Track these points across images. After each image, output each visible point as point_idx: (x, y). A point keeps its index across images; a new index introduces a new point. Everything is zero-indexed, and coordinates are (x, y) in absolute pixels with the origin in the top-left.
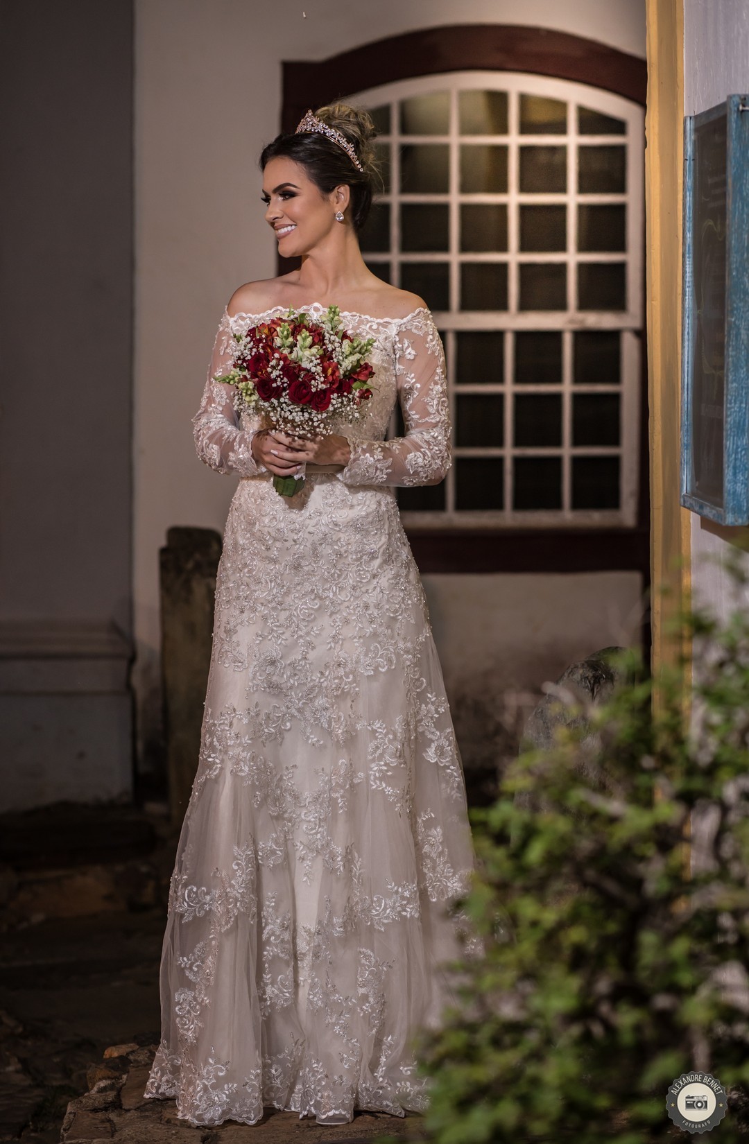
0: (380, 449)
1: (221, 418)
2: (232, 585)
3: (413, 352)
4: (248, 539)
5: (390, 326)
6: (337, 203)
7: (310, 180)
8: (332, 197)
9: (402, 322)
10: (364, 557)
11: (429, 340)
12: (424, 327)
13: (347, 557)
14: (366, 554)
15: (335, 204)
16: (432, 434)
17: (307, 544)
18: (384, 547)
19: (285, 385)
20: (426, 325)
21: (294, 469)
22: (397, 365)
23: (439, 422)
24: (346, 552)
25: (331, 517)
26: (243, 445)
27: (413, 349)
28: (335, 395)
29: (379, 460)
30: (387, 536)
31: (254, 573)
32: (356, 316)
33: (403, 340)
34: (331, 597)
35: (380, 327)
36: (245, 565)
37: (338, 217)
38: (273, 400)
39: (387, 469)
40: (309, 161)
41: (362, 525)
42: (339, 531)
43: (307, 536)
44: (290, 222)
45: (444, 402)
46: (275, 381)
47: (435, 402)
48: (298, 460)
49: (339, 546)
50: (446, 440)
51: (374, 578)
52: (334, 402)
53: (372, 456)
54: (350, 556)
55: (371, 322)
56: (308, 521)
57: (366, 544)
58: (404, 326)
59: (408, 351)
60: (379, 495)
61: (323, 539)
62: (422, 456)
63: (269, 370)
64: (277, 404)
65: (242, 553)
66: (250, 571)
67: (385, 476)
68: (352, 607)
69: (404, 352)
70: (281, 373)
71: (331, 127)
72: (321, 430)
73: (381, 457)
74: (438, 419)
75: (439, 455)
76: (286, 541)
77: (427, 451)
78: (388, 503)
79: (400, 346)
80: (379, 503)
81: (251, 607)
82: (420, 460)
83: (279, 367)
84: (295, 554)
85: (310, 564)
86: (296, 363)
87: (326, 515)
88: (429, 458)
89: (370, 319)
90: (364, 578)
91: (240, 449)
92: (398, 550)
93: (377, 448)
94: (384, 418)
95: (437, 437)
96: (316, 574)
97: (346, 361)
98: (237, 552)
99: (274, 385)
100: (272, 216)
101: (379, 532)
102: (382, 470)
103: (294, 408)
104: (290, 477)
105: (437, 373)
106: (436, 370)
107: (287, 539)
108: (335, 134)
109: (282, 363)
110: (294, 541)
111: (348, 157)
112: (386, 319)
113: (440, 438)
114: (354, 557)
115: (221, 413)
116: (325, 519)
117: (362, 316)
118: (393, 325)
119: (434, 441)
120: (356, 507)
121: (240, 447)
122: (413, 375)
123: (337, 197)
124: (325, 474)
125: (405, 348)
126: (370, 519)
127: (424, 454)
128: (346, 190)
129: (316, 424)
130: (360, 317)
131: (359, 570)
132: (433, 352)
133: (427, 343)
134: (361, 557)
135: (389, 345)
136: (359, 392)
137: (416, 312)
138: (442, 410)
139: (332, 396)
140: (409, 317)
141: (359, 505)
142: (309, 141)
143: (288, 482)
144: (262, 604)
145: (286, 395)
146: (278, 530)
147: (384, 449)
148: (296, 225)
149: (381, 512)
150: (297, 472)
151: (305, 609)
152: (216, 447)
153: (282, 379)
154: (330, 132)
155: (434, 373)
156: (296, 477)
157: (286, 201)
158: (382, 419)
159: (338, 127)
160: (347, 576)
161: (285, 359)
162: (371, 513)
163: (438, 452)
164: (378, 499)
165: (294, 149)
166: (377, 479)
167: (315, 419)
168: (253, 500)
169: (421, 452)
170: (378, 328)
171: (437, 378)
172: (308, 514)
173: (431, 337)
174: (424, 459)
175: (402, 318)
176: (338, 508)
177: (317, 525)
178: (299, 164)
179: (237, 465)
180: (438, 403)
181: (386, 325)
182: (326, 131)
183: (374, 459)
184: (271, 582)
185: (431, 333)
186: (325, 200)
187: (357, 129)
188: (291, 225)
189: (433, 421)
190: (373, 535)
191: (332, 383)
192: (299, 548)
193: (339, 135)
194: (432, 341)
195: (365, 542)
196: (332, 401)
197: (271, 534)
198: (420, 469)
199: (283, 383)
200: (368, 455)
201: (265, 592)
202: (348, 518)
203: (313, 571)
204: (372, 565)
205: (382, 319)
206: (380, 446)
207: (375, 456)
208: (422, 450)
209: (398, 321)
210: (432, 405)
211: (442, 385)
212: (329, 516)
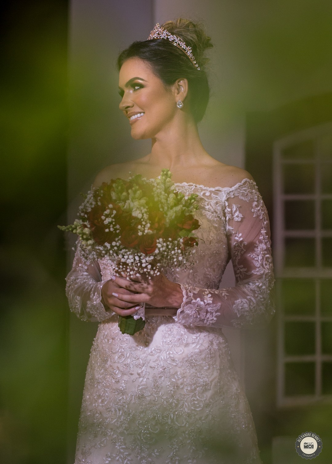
0: (210, 295)
1: (86, 275)
2: (89, 414)
3: (241, 215)
4: (102, 374)
5: (220, 193)
6: (178, 94)
7: (155, 74)
8: (173, 88)
9: (231, 190)
10: (198, 389)
11: (254, 205)
12: (249, 194)
13: (183, 388)
14: (199, 386)
15: (176, 94)
16: (257, 284)
17: (149, 377)
18: (216, 380)
19: (118, 231)
20: (252, 193)
21: (133, 309)
22: (227, 226)
23: (263, 274)
24: (181, 384)
25: (169, 354)
26: (96, 293)
27: (240, 212)
28: (161, 240)
29: (208, 304)
30: (219, 371)
31: (106, 403)
32: (192, 185)
33: (232, 205)
34: (169, 423)
35: (212, 194)
36: (99, 396)
37: (179, 105)
38: (107, 244)
39: (216, 312)
40: (154, 59)
41: (196, 361)
42: (176, 366)
43: (149, 370)
44: (138, 110)
45: (267, 258)
46: (108, 226)
47: (260, 258)
48: (136, 301)
49: (175, 379)
50: (270, 290)
51: (206, 407)
52: (159, 246)
53: (202, 300)
54: (186, 388)
55: (205, 190)
56: (150, 357)
57: (200, 378)
58: (232, 193)
59: (236, 214)
60: (211, 336)
61: (162, 372)
62: (248, 302)
63: (103, 217)
64: (109, 247)
65: (97, 386)
66: (102, 402)
67: (215, 319)
68: (187, 432)
69: (233, 215)
70: (113, 220)
71: (173, 34)
72: (149, 270)
73: (211, 302)
74: (262, 272)
75: (263, 302)
76: (132, 374)
77: (253, 299)
78: (219, 342)
79: (229, 210)
80: (211, 343)
81: (102, 432)
82: (246, 305)
83: (112, 216)
84: (139, 386)
85: (152, 394)
86: (127, 212)
87: (165, 352)
88: (254, 304)
89: (204, 188)
90: (198, 407)
91: (94, 297)
92: (228, 383)
93: (207, 294)
94: (216, 270)
95: (262, 286)
96: (157, 403)
97: (172, 211)
98: (94, 386)
99: (107, 230)
100: (124, 105)
101: (211, 368)
102: (212, 313)
103: (126, 252)
104: (130, 317)
105: (262, 234)
106: (260, 231)
107: (133, 373)
108: (176, 40)
109: (115, 212)
110: (139, 374)
111: (187, 57)
112: (217, 188)
113: (264, 287)
114: (189, 388)
115: (86, 271)
116: (163, 356)
117: (198, 185)
118: (223, 192)
119: (258, 290)
120: (191, 345)
121: (94, 295)
122: (240, 235)
123: (178, 89)
124: (164, 316)
125: (233, 211)
126: (203, 356)
127: (250, 301)
128: (185, 83)
129: (144, 265)
130: (196, 186)
131: (194, 400)
132: (258, 216)
133: (252, 208)
134: (195, 389)
135: (219, 208)
136: (183, 239)
137: (243, 182)
138: (266, 265)
139: (158, 241)
140: (237, 186)
141: (193, 343)
142: (154, 44)
143: (129, 321)
144: (112, 429)
145: (118, 240)
146: (125, 365)
147: (213, 296)
148: (144, 113)
149: (212, 350)
150: (136, 313)
151: (147, 434)
152: (78, 298)
153: (114, 226)
154: (171, 38)
155: (259, 233)
156: (136, 317)
157: (135, 93)
158: (214, 271)
159: (179, 34)
160: (183, 405)
161: (118, 209)
162: (203, 351)
163: (262, 300)
164: (211, 338)
165: (142, 50)
166: (207, 321)
167: (144, 261)
168: (106, 340)
169: (247, 299)
170: (210, 195)
171: (261, 238)
172: (150, 351)
173: (255, 203)
174: (250, 305)
175: (231, 187)
176: (175, 345)
177: (156, 360)
178: (146, 62)
179: (92, 311)
180: (263, 259)
181: (217, 192)
182: (169, 37)
183: (205, 303)
184: (119, 410)
185: (256, 200)
186: (168, 91)
187: (195, 36)
188: (140, 113)
189: (258, 273)
190: (206, 370)
191: (158, 230)
192: (143, 380)
193: (180, 40)
194: (257, 206)
195: (199, 375)
196: (158, 244)
197: (120, 369)
198: (246, 314)
199: (116, 230)
200: (198, 299)
201: (114, 419)
202: (184, 354)
203: (154, 401)
204: (205, 396)
205: (214, 188)
206: (210, 293)
207: (205, 301)
208: (249, 297)
209: (227, 189)
210: (257, 260)
211: (266, 244)
212: (168, 353)
